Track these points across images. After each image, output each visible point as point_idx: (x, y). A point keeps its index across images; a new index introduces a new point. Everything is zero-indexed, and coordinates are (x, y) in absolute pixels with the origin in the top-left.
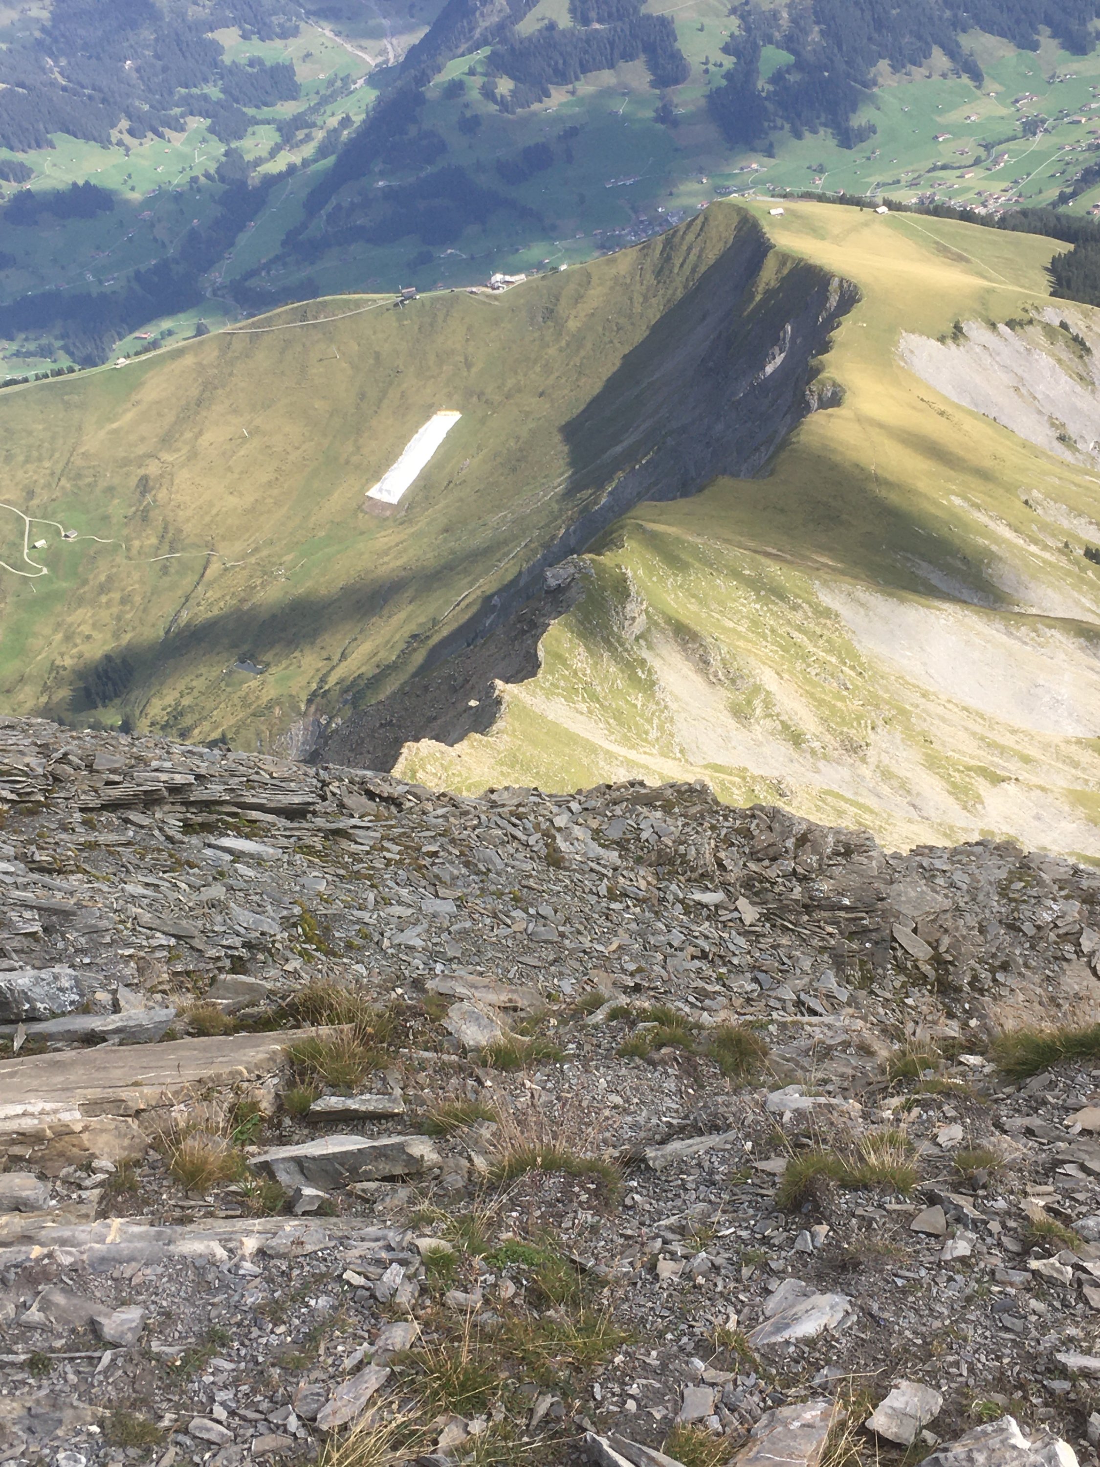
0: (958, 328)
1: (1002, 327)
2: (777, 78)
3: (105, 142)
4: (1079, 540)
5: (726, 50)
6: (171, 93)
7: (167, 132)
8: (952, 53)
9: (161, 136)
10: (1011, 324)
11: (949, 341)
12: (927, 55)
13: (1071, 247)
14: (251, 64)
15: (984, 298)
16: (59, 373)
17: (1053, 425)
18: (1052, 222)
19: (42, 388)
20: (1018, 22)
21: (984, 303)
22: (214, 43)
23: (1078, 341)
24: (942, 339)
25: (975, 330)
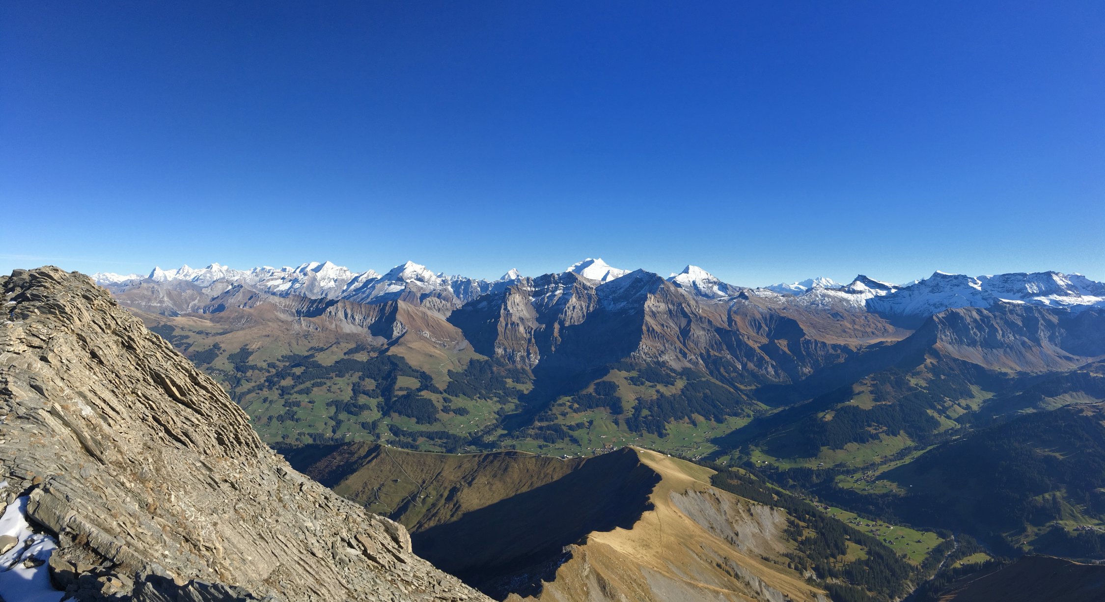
0: (686, 491)
1: (698, 493)
2: (645, 417)
3: (472, 399)
4: (715, 560)
5: (633, 408)
6: (491, 391)
7: (488, 400)
8: (690, 418)
9: (486, 400)
10: (700, 492)
11: (684, 495)
12: (684, 417)
13: (717, 473)
14: (513, 388)
15: (694, 483)
16: (442, 452)
17: (710, 523)
18: (712, 465)
19: (437, 455)
20: (707, 413)
21: (693, 485)
22: (506, 382)
23: (718, 499)
24: (682, 494)
25: (691, 493)
